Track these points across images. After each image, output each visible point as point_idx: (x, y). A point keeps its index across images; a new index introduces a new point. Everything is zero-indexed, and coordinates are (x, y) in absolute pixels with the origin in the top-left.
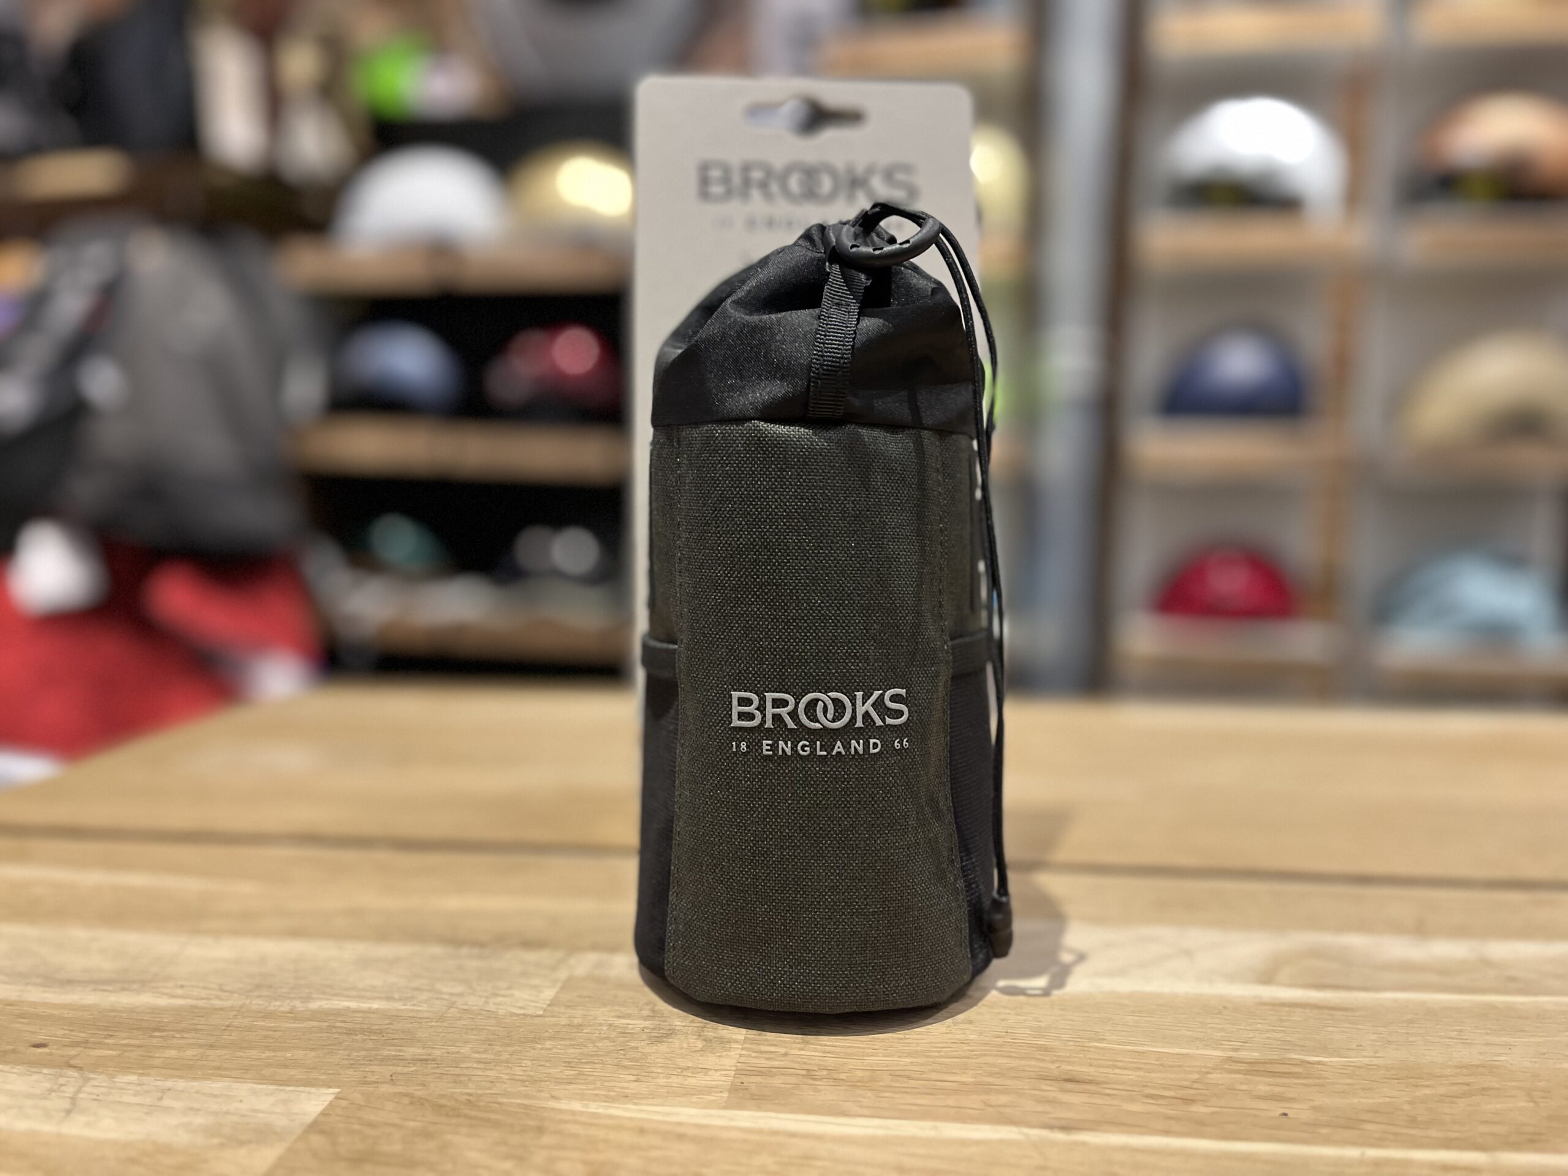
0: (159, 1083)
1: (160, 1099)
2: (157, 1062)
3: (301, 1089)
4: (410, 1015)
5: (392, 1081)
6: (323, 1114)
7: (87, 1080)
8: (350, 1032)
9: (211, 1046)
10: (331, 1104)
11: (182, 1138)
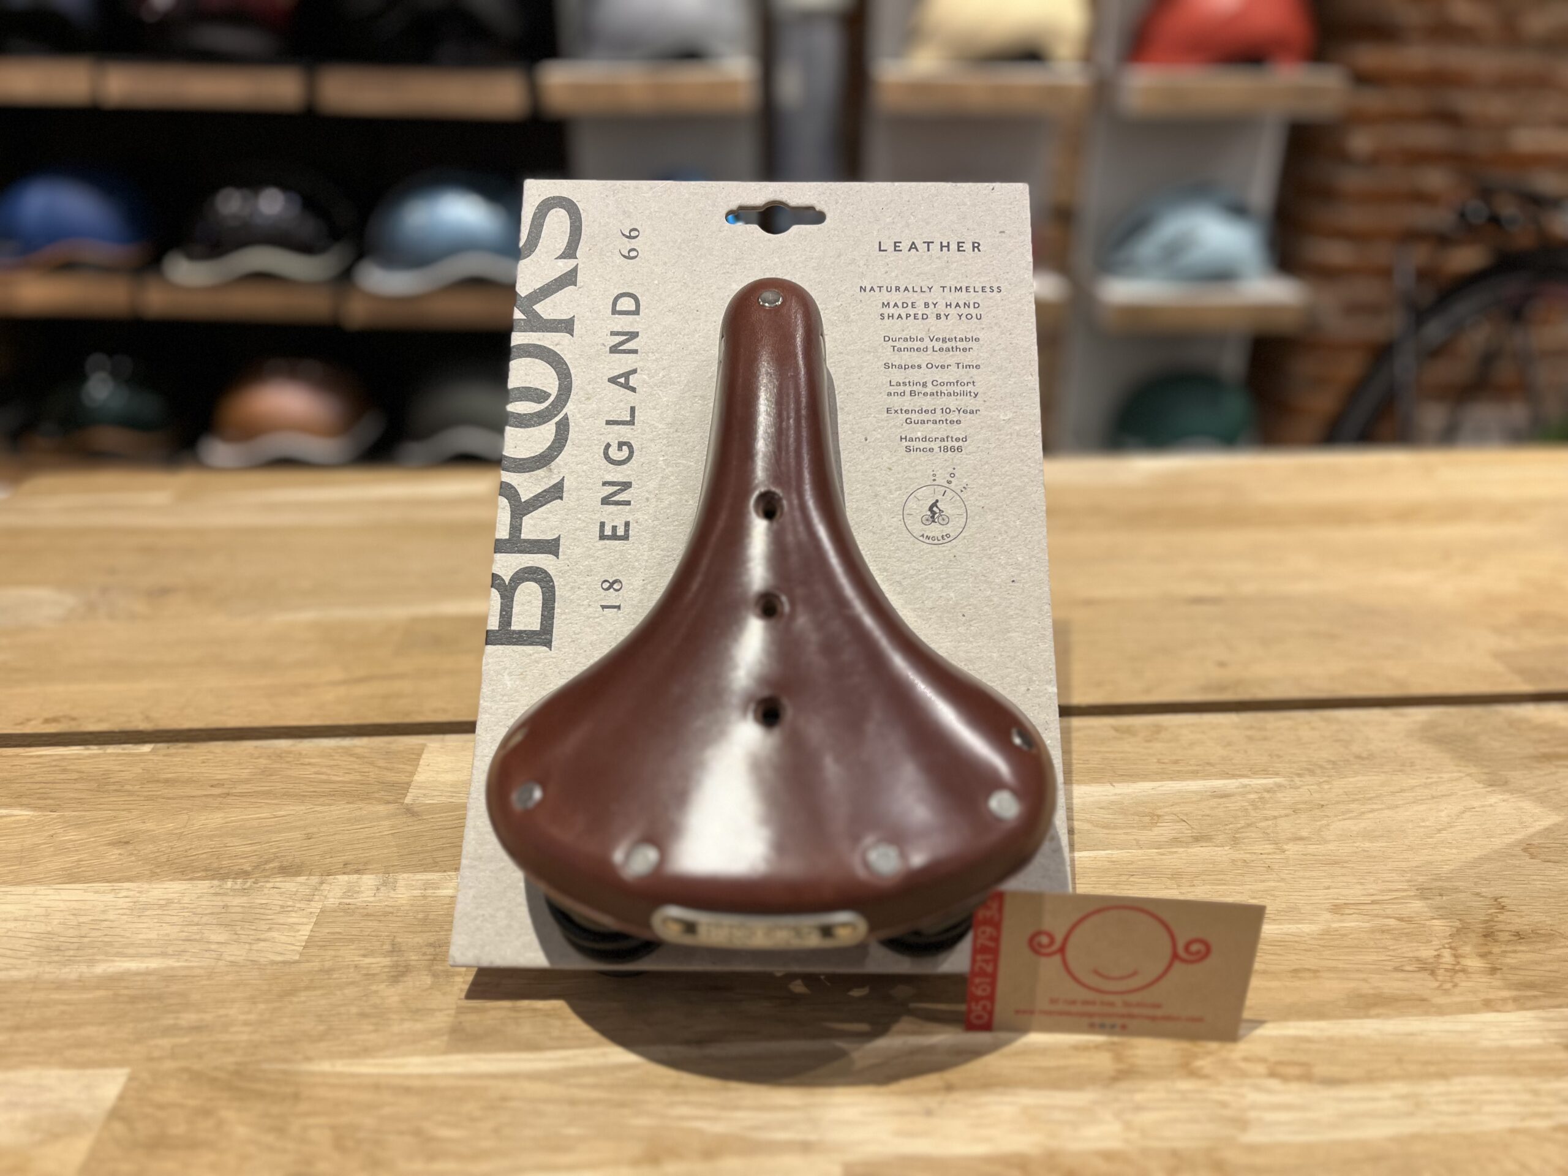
3: (100, 1071)
4: (184, 973)
6: (121, 1097)
9: (17, 1029)
10: (126, 1087)
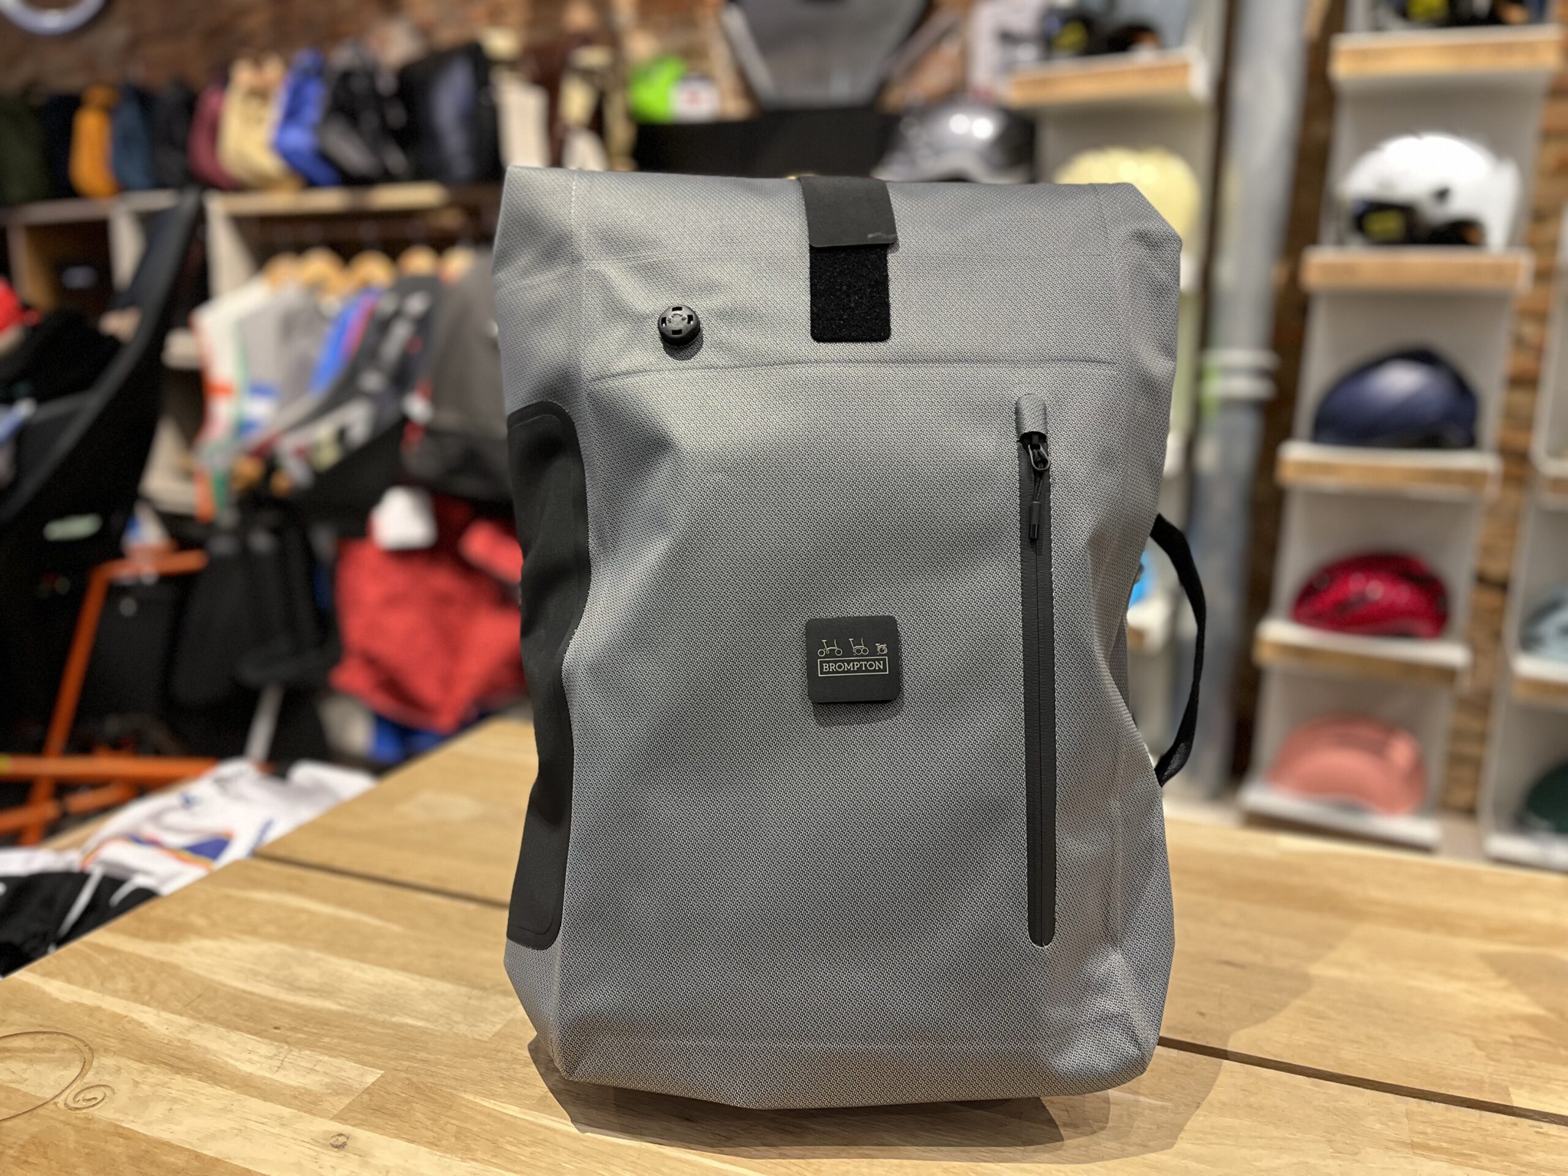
0: (317, 1056)
1: (315, 1066)
2: (320, 1044)
3: (370, 1069)
5: (406, 1071)
6: (373, 1084)
7: (291, 1051)
8: (402, 1039)
9: (344, 1038)
10: (378, 1080)
11: (316, 1088)
